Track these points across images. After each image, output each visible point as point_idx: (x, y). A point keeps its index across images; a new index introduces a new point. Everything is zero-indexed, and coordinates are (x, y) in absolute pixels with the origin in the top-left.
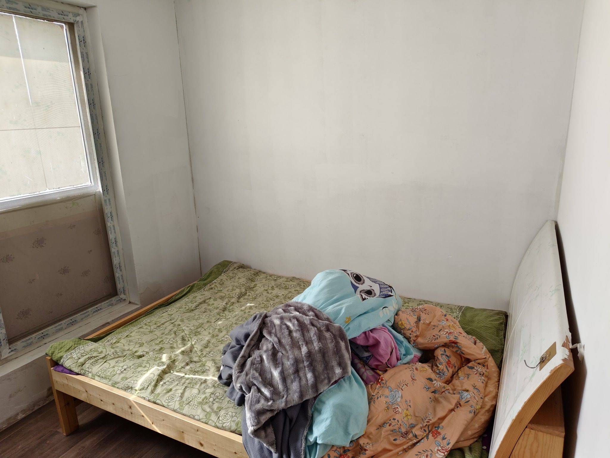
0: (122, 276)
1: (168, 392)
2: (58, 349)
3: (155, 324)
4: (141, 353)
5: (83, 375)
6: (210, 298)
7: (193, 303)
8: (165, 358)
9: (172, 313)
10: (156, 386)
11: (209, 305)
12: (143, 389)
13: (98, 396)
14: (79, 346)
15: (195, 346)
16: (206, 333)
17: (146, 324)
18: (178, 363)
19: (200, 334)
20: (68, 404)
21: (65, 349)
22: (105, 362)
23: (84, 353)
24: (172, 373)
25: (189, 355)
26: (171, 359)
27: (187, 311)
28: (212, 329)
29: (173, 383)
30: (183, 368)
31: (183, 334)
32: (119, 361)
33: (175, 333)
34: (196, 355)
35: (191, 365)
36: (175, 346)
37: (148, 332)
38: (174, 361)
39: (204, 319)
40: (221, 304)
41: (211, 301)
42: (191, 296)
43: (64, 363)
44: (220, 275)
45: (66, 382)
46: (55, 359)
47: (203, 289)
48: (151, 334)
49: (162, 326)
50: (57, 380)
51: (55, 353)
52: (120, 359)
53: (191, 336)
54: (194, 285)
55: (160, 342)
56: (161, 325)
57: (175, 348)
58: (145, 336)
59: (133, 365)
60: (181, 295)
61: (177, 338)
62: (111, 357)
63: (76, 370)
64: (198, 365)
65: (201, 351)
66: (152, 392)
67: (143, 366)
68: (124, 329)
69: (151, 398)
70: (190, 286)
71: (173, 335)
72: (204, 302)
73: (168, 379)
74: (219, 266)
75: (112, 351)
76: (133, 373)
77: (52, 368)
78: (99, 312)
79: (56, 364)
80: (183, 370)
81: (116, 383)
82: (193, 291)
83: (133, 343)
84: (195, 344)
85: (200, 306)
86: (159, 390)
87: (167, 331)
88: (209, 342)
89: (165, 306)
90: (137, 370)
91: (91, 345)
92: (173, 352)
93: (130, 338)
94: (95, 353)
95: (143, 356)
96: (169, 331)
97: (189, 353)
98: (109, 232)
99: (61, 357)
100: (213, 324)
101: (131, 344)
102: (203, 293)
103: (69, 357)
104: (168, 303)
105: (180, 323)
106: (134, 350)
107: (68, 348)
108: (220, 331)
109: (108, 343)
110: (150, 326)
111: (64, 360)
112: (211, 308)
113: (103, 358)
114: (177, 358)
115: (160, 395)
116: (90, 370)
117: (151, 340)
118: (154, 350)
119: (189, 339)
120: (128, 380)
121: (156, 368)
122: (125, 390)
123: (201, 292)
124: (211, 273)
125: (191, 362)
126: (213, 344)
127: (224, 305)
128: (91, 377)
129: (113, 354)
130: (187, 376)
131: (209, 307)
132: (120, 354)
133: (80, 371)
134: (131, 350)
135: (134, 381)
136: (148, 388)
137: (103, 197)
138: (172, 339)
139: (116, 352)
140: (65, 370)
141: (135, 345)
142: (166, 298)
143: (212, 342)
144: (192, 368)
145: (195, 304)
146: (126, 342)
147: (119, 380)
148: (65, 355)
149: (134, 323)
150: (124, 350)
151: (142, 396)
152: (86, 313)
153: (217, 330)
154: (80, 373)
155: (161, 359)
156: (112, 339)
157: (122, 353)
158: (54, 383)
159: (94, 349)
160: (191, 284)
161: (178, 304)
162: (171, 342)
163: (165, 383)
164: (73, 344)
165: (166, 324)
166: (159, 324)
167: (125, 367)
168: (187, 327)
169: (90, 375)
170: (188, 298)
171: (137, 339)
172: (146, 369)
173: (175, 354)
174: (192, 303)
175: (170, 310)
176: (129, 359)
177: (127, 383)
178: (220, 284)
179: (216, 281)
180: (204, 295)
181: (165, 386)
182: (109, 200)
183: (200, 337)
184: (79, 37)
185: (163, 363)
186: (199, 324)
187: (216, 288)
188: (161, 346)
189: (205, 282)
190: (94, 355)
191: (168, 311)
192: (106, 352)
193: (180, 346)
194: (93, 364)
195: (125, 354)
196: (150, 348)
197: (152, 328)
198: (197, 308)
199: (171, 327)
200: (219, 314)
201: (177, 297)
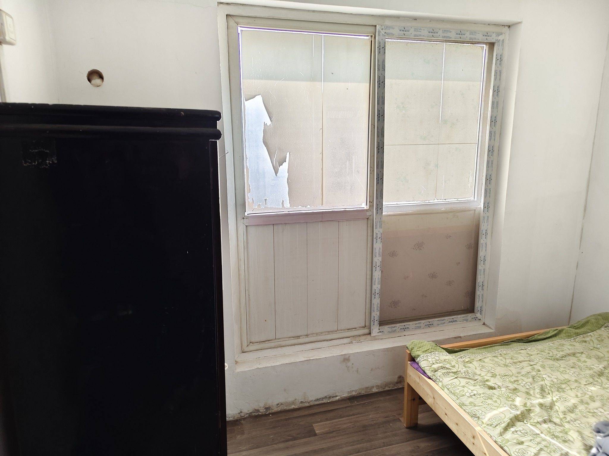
0: (482, 295)
1: (519, 444)
2: (417, 347)
3: (512, 359)
4: (493, 385)
5: (434, 381)
6: (582, 353)
7: (559, 351)
8: (518, 401)
9: (532, 353)
10: (506, 429)
11: (579, 360)
12: (491, 425)
13: (444, 408)
14: (435, 352)
15: (556, 404)
16: (572, 393)
17: (501, 355)
18: (534, 415)
19: (564, 392)
20: (414, 399)
21: (423, 350)
22: (456, 378)
23: (438, 360)
24: (525, 423)
25: (549, 411)
26: (526, 407)
27: (551, 358)
28: (581, 392)
29: (526, 436)
30: (539, 424)
31: (542, 383)
32: (470, 383)
33: (533, 379)
34: (556, 415)
35: (550, 425)
36: (532, 392)
37: (503, 364)
38: (529, 411)
39: (570, 375)
40: (598, 365)
41: (583, 358)
42: (556, 342)
43: (420, 362)
44: (599, 328)
45: (417, 380)
46: (413, 355)
47: (573, 338)
48: (505, 368)
49: (518, 364)
50: (411, 375)
51: (414, 349)
52: (470, 381)
53: (553, 390)
54: (563, 330)
55: (515, 381)
56: (518, 362)
57: (531, 395)
58: (499, 367)
59: (483, 394)
60: (545, 337)
61: (535, 385)
62: (462, 376)
63: (429, 374)
64: (559, 429)
65: (564, 413)
66: (501, 434)
67: (494, 400)
68: (478, 351)
69: (499, 440)
70: (557, 330)
71: (531, 380)
72: (574, 354)
73: (521, 429)
74: (599, 317)
75: (464, 370)
76: (482, 403)
77: (409, 362)
78: (454, 323)
79: (413, 359)
80: (538, 425)
81: (463, 404)
82: (560, 336)
83: (486, 370)
84: (556, 401)
85: (567, 358)
86: (508, 435)
87: (524, 372)
88: (575, 407)
89: (524, 342)
90: (486, 401)
91: (445, 355)
92: (528, 399)
93: (483, 364)
94: (448, 365)
95: (495, 389)
96: (526, 373)
97: (548, 409)
98: (481, 249)
99: (418, 356)
100: (582, 386)
101: (484, 370)
102: (573, 344)
103: (425, 358)
104: (528, 340)
105: (541, 369)
106: (486, 378)
107: (426, 350)
108: (592, 399)
109: (461, 360)
110: (505, 359)
111: (421, 359)
112: (582, 365)
113: (455, 373)
114: (533, 408)
115: (510, 442)
116: (441, 379)
117: (505, 375)
118: (508, 387)
119: (550, 392)
120: (477, 408)
121: (507, 409)
122: (472, 417)
123: (570, 341)
124: (587, 322)
125: (550, 421)
126: (580, 411)
127: (600, 368)
128: (441, 386)
129: (465, 373)
130: (542, 435)
131: (580, 364)
132: (471, 376)
133: (432, 376)
134: (482, 377)
135: (482, 412)
136: (497, 427)
137: (482, 213)
138: (529, 384)
139: (468, 372)
140: (419, 369)
141: (487, 372)
142: (527, 334)
143: (580, 408)
144: (550, 429)
145: (561, 353)
146: (478, 365)
147: (467, 403)
148: (422, 355)
149: (489, 349)
150: (475, 374)
151: (488, 432)
152: (443, 320)
153: (588, 396)
154: (431, 378)
155: (513, 400)
156: (465, 357)
157: (474, 376)
158: (408, 375)
159: (447, 361)
160: (560, 328)
161: (539, 346)
162: (528, 387)
163: (516, 431)
164: (430, 348)
165: (523, 363)
166: (515, 361)
167: (475, 392)
168: (549, 376)
169: (440, 384)
170: (553, 342)
171: (490, 368)
172: (496, 404)
173: (531, 403)
174: (557, 351)
175: (529, 349)
176: (480, 385)
177: (475, 411)
178: (598, 340)
179: (592, 335)
180: (575, 346)
181: (516, 436)
182: (488, 217)
183: (565, 395)
184: (496, 55)
185: (515, 406)
186: (564, 379)
187: (592, 343)
188: (515, 386)
189: (577, 331)
190: (447, 366)
191: (527, 350)
192: (458, 368)
193: (538, 396)
194: (445, 375)
195: (476, 378)
196: (503, 383)
197: (508, 361)
198: (563, 358)
199: (529, 369)
200: (592, 376)
201: (540, 337)
